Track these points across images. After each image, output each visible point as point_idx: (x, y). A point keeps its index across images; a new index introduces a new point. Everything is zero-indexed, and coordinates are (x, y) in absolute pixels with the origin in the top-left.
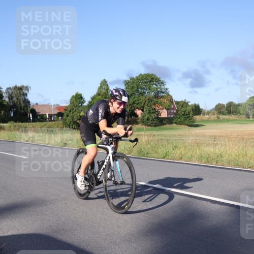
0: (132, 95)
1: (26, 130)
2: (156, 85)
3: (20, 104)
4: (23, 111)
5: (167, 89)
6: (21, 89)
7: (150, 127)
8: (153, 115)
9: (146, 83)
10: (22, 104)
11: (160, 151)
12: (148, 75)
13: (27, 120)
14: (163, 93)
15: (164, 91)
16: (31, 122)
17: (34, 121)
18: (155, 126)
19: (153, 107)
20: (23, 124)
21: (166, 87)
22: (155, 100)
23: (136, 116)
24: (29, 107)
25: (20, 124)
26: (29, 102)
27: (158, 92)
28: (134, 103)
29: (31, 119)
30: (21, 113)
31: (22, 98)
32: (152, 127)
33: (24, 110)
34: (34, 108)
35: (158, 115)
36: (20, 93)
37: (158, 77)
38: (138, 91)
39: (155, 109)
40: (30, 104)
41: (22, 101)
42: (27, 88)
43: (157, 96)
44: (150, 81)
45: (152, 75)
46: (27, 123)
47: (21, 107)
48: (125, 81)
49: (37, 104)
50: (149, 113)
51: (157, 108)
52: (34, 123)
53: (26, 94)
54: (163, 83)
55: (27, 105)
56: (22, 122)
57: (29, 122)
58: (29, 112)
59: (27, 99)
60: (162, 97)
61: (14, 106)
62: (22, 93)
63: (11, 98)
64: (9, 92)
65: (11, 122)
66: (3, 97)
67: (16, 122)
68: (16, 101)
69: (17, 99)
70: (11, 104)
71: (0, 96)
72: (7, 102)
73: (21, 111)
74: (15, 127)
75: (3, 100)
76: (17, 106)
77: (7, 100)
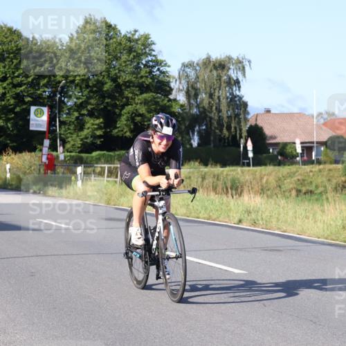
1: (235, 188)
3: (219, 111)
4: (225, 131)
6: (221, 66)
10: (226, 112)
13: (238, 159)
16: (248, 165)
17: (258, 162)
20: (227, 169)
24: (246, 120)
25: (218, 170)
26: (245, 105)
29: (251, 155)
30: (221, 139)
31: (224, 93)
33: (229, 128)
34: (260, 123)
36: (219, 78)
40: (246, 112)
41: (224, 102)
42: (241, 65)
46: (239, 169)
47: (220, 120)
49: (268, 111)
52: (258, 169)
53: (237, 82)
55: (237, 115)
56: (224, 165)
57: (243, 165)
58: (244, 134)
59: (241, 98)
61: (202, 117)
62: (225, 78)
63: (192, 92)
64: (187, 76)
65: (192, 163)
66: (171, 89)
67: (206, 165)
68: (206, 103)
69: (211, 96)
70: (195, 111)
71: (163, 87)
72: (182, 106)
73: (221, 131)
74: (203, 178)
75: (170, 100)
76: (211, 118)
77: (182, 98)
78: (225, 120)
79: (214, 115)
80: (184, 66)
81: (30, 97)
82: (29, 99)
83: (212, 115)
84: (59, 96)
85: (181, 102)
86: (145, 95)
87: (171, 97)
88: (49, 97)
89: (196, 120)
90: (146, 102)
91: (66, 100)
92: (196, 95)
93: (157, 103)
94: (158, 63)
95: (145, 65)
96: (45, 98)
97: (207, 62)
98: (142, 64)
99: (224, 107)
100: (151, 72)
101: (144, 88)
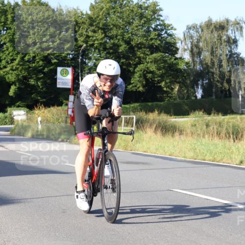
3: (220, 66)
4: (226, 85)
6: (222, 27)
10: (226, 67)
25: (220, 118)
26: (242, 60)
31: (223, 51)
33: (229, 81)
36: (220, 38)
41: (224, 58)
46: (238, 117)
53: (235, 41)
61: (205, 72)
62: (224, 37)
63: (196, 51)
64: (192, 37)
65: (197, 112)
66: (178, 49)
67: (209, 114)
68: (208, 60)
69: (212, 53)
70: (198, 67)
71: (170, 48)
72: (187, 63)
73: (222, 84)
74: (207, 125)
75: (176, 59)
76: (213, 73)
77: (187, 57)
78: (227, 74)
79: (215, 70)
80: (189, 28)
81: (56, 59)
82: (55, 61)
83: (214, 70)
84: (81, 58)
85: (186, 60)
86: (155, 55)
87: (178, 56)
88: (72, 59)
89: (200, 75)
90: (155, 61)
91: (87, 61)
92: (199, 54)
93: (165, 62)
94: (165, 27)
95: (155, 30)
96: (69, 60)
97: (209, 24)
98: (152, 28)
99: (224, 63)
100: (159, 35)
101: (153, 49)
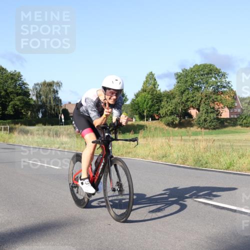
0: (185, 91)
1: (57, 134)
2: (216, 78)
3: (50, 103)
4: (53, 112)
5: (229, 83)
6: (50, 85)
7: (207, 130)
8: (212, 115)
9: (202, 75)
10: (53, 104)
11: (222, 160)
12: (205, 66)
13: (58, 122)
14: (224, 87)
15: (225, 85)
16: (62, 125)
17: (66, 123)
18: (214, 129)
19: (212, 105)
20: (54, 127)
21: (228, 80)
22: (214, 96)
23: (190, 116)
24: (61, 107)
25: (50, 127)
26: (61, 100)
27: (218, 86)
28: (187, 101)
29: (63, 121)
30: (51, 114)
31: (51, 96)
32: (211, 131)
33: (54, 110)
34: (67, 108)
35: (217, 115)
36: (50, 90)
37: (218, 68)
38: (192, 86)
39: (214, 108)
40: (61, 103)
41: (52, 99)
42: (59, 84)
43: (216, 92)
44: (208, 74)
45: (211, 65)
46: (59, 127)
47: (51, 107)
48: (176, 74)
49: (70, 103)
50: (207, 112)
51: (216, 107)
52: (66, 126)
53: (57, 92)
54: (224, 75)
55: (58, 105)
56: (52, 125)
57: (60, 125)
58: (61, 112)
59: (59, 98)
60: (222, 93)
61: (43, 106)
62: (52, 90)
63: (38, 96)
64: (36, 89)
65: (39, 124)
66: (30, 94)
67: (45, 125)
68: (45, 100)
69: (46, 97)
70: (40, 103)
71: (26, 94)
72: (34, 101)
73: (51, 111)
74: (44, 131)
75: (29, 99)
76: (47, 106)
77: (34, 98)
78: (53, 107)
79: (48, 105)
80: (35, 85)
83: (47, 105)
85: (34, 100)
86: (19, 97)
87: (30, 98)
89: (41, 107)
90: (19, 100)
92: (40, 97)
93: (24, 100)
94: (24, 84)
95: (19, 85)
97: (44, 84)
98: (17, 84)
99: (52, 102)
100: (21, 88)
101: (18, 94)
